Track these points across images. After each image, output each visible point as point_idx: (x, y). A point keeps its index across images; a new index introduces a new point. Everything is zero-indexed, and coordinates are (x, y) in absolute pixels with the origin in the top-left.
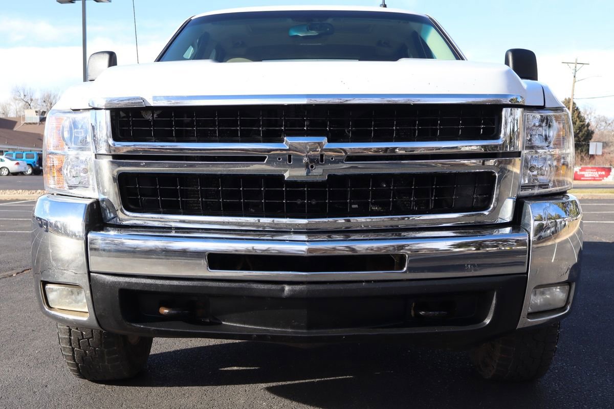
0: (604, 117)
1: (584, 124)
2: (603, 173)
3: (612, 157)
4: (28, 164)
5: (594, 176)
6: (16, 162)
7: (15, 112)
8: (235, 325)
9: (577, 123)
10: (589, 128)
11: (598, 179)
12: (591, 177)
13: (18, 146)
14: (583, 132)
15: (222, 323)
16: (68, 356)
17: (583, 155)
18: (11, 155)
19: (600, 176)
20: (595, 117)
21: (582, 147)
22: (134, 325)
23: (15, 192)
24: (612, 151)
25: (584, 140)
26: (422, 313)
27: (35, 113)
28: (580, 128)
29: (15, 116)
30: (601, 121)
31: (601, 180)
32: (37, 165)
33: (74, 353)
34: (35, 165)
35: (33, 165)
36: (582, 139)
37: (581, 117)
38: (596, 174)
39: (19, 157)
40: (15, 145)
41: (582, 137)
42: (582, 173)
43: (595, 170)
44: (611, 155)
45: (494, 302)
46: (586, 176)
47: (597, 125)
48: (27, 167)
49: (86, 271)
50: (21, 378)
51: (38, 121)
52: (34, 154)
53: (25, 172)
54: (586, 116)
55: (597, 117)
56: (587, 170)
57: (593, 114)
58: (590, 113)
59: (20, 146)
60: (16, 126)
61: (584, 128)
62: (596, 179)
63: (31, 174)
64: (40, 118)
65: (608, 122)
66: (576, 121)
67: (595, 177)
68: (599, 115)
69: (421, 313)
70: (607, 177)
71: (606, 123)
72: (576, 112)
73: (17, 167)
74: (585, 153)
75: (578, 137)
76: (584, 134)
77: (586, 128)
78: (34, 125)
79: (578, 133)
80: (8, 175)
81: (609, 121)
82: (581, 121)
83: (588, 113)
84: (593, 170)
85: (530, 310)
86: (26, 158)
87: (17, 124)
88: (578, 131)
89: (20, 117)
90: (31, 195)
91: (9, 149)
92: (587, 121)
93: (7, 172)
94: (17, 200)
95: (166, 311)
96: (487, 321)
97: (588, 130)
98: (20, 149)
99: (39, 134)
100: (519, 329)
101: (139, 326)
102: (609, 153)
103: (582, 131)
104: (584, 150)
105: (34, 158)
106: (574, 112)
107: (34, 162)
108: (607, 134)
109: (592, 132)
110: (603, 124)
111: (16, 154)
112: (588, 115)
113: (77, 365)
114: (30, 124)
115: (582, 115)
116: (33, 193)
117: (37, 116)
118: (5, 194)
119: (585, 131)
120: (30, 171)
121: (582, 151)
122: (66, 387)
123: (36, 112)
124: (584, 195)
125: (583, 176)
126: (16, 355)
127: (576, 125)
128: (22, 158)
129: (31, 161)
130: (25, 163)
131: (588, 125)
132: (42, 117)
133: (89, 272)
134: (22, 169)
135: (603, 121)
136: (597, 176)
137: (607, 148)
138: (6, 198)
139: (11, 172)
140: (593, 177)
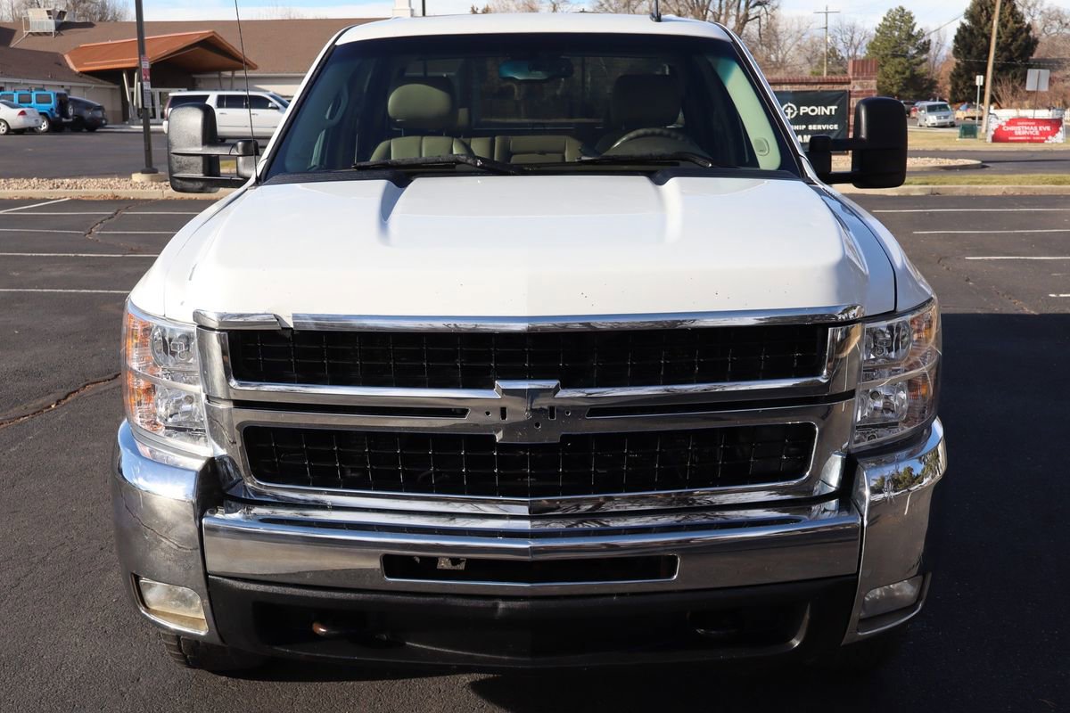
0: (1058, 11)
1: (1021, 28)
2: (1048, 128)
3: (1067, 88)
4: (41, 114)
5: (1032, 133)
6: (19, 110)
7: (10, 9)
8: (424, 647)
9: (1009, 25)
10: (1031, 34)
11: (1038, 138)
12: (1027, 136)
13: (20, 78)
14: (1019, 42)
15: (405, 644)
16: (171, 645)
17: (1017, 85)
18: (10, 97)
19: (1042, 134)
20: (1042, 12)
21: (1016, 69)
22: (276, 648)
23: (26, 182)
24: (1068, 76)
25: (1021, 56)
26: (700, 631)
27: (46, 16)
28: (1013, 36)
29: (11, 20)
30: (1052, 20)
31: (1042, 141)
32: (57, 116)
33: (179, 642)
34: (53, 115)
35: (50, 115)
36: (1016, 55)
37: (1019, 14)
38: (1035, 131)
39: (24, 100)
40: (15, 77)
41: (1016, 50)
42: (1012, 128)
43: (1034, 123)
44: (1067, 84)
45: (807, 616)
46: (1016, 133)
47: (1045, 26)
48: (40, 119)
49: (201, 571)
50: (98, 661)
51: (52, 28)
52: (50, 95)
53: (36, 128)
54: (1025, 11)
55: (1046, 11)
56: (1019, 123)
57: (1038, 6)
58: (1034, 5)
59: (23, 78)
60: (14, 40)
61: (1021, 34)
62: (1034, 138)
63: (47, 132)
64: (56, 24)
65: (1064, 21)
66: (1008, 21)
67: (1032, 136)
68: (1049, 9)
69: (698, 631)
70: (1053, 135)
71: (1061, 22)
72: (1008, 5)
73: (21, 119)
74: (1020, 80)
75: (1010, 51)
76: (1021, 45)
77: (1024, 35)
78: (47, 37)
79: (1011, 44)
80: (7, 133)
81: (1066, 18)
82: (1015, 22)
83: (1030, 4)
84: (1030, 123)
85: (862, 615)
86: (37, 102)
87: (17, 34)
88: (1010, 40)
89: (21, 19)
90: (54, 190)
91: (5, 83)
92: (1028, 20)
93: (5, 129)
94: (31, 201)
95: (322, 630)
96: (796, 643)
97: (1028, 37)
98: (24, 84)
99: (57, 54)
100: (844, 646)
101: (283, 650)
102: (1063, 81)
103: (1017, 41)
104: (1018, 75)
105: (50, 102)
106: (1005, 4)
107: (52, 109)
108: (1062, 45)
109: (1036, 42)
110: (1056, 24)
111: (19, 95)
112: (1029, 8)
113: (185, 657)
114: (38, 34)
115: (1020, 9)
116: (58, 187)
117: (50, 20)
118: (9, 188)
119: (1024, 40)
120: (44, 126)
121: (1015, 77)
122: (169, 682)
123: (49, 12)
124: (1008, 188)
125: (1012, 133)
126: (83, 608)
127: (1008, 30)
128: (31, 102)
129: (46, 107)
130: (36, 112)
131: (1029, 28)
132: (59, 21)
133: (206, 574)
134: (31, 123)
135: (1056, 19)
136: (1037, 133)
137: (1060, 71)
138: (11, 196)
139: (12, 128)
140: (1029, 136)
